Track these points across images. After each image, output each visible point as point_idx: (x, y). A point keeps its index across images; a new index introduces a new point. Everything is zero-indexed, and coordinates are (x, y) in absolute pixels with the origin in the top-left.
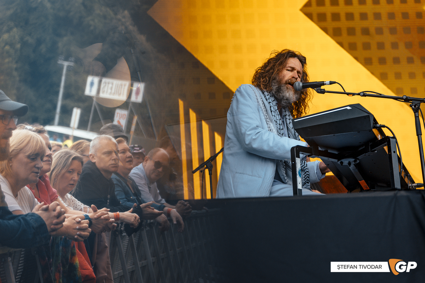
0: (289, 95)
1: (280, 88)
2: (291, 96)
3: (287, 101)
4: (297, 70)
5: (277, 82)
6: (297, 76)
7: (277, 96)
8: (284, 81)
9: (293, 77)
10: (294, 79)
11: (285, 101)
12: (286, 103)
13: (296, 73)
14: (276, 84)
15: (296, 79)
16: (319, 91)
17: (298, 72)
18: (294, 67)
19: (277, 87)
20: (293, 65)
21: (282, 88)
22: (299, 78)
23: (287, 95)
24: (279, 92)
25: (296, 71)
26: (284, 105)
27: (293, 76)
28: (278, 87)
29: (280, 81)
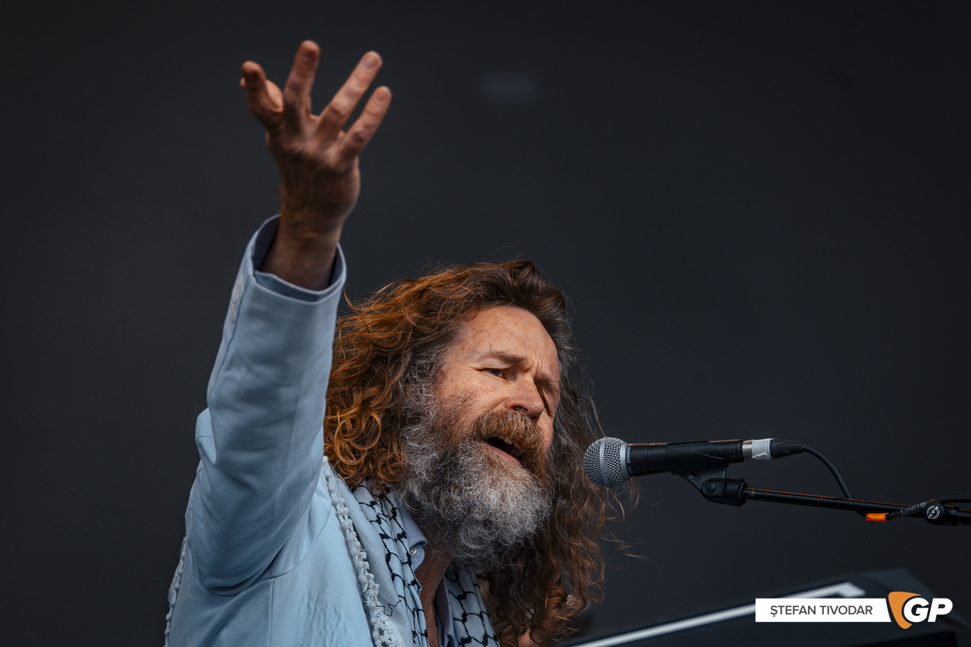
0: (503, 498)
1: (454, 465)
2: (512, 506)
3: (486, 532)
4: (533, 370)
5: (433, 430)
6: (538, 404)
7: (438, 504)
8: (467, 421)
9: (516, 407)
10: (519, 414)
11: (477, 531)
12: (480, 541)
13: (533, 387)
14: (426, 446)
15: (535, 417)
16: (717, 492)
17: (541, 383)
18: (520, 352)
19: (435, 462)
20: (511, 347)
21: (463, 460)
22: (544, 414)
23: (493, 497)
24: (444, 483)
25: (529, 378)
26: (471, 551)
27: (518, 402)
28: (442, 460)
29: (445, 427)
